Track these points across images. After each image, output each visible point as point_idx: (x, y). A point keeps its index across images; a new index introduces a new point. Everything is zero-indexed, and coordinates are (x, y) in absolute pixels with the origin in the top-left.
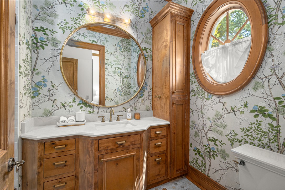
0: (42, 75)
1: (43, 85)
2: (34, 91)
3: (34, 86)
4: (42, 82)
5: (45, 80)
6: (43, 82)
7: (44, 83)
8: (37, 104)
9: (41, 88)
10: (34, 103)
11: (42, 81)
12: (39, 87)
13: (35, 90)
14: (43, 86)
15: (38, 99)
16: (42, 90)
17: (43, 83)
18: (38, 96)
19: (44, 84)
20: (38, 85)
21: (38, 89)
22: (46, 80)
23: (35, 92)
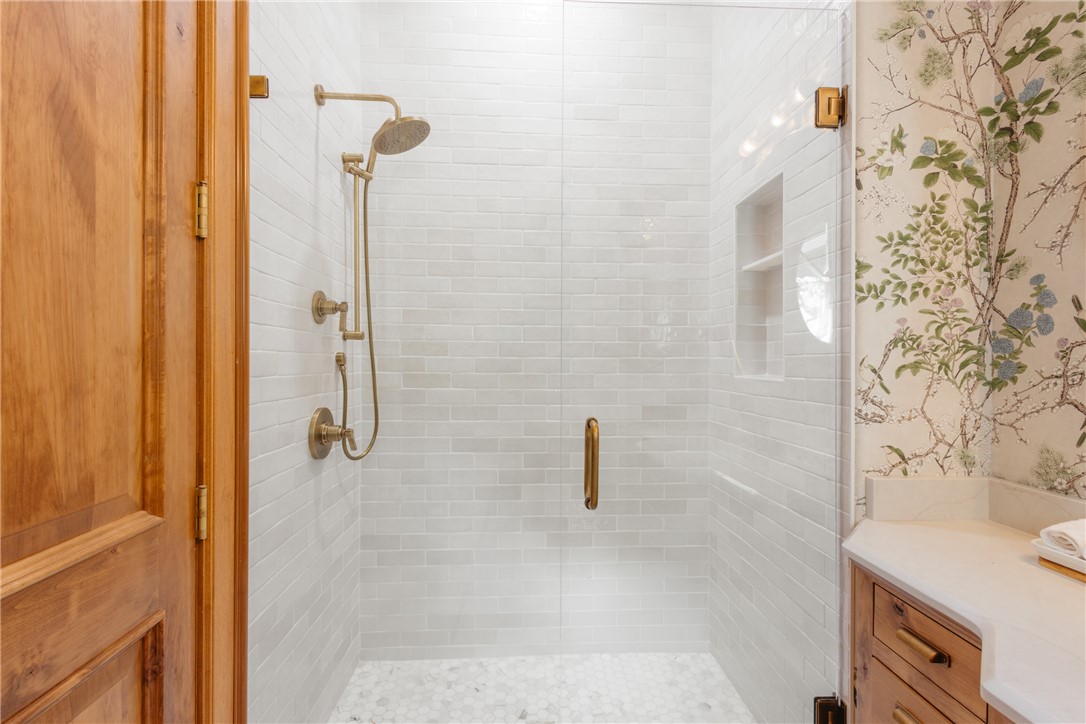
0: (1032, 272)
1: (1034, 325)
2: (1000, 357)
3: (1001, 332)
4: (1031, 310)
5: (1044, 297)
6: (1039, 306)
7: (1041, 310)
8: (1012, 417)
9: (1029, 343)
10: (1001, 414)
11: (1033, 301)
12: (1020, 336)
13: (1004, 350)
14: (1036, 330)
15: (1016, 394)
16: (1031, 348)
17: (1036, 314)
18: (1014, 380)
19: (1039, 319)
20: (1017, 325)
21: (1016, 343)
22: (1048, 295)
23: (1002, 362)
